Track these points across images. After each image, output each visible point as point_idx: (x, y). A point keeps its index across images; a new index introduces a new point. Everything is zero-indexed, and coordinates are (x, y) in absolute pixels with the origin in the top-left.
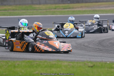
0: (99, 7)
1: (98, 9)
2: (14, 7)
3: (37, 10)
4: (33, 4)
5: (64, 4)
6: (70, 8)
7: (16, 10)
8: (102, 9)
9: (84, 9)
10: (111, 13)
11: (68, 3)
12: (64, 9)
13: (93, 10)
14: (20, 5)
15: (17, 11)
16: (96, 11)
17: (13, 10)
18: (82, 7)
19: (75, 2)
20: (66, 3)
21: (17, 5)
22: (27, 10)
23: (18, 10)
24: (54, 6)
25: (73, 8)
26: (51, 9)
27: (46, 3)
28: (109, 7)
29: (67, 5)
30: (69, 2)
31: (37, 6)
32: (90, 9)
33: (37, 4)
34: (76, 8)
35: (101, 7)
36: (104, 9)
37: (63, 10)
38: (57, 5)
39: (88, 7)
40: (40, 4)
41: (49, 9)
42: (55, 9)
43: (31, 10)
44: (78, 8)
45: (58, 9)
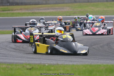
0: (38, 10)
1: (37, 11)
5: (3, 6)
6: (9, 10)
9: (23, 11)
10: (49, 16)
11: (8, 5)
12: (3, 11)
13: (33, 13)
16: (35, 13)
18: (21, 9)
19: (14, 4)
20: (5, 6)
25: (12, 10)
28: (48, 9)
29: (6, 7)
30: (8, 4)
32: (30, 11)
34: (15, 10)
35: (40, 10)
36: (44, 11)
39: (27, 9)
44: (18, 10)
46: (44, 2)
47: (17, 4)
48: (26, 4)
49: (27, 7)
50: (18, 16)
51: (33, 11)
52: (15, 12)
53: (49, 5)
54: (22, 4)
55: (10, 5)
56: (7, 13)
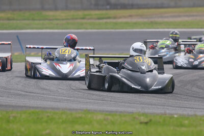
0: (162, 17)
1: (160, 20)
2: (9, 15)
3: (50, 20)
4: (43, 9)
5: (99, 9)
6: (109, 18)
7: (13, 19)
8: (166, 20)
9: (134, 20)
11: (107, 9)
12: (99, 19)
13: (152, 22)
14: (20, 10)
15: (15, 22)
16: (156, 23)
17: (8, 19)
18: (131, 16)
19: (119, 7)
20: (103, 9)
21: (14, 10)
22: (33, 19)
23: (17, 20)
24: (80, 13)
25: (115, 18)
26: (76, 19)
27: (67, 8)
28: (179, 16)
29: (104, 12)
30: (108, 7)
31: (51, 13)
32: (146, 20)
33: (51, 10)
34: (120, 18)
36: (171, 20)
37: (98, 21)
38: (86, 12)
39: (141, 16)
40: (56, 9)
41: (73, 19)
42: (83, 18)
43: (40, 20)
44: (125, 17)
45: (89, 19)
46: (172, 4)
47: (124, 7)
48: (139, 7)
49: (140, 11)
50: (126, 29)
51: (152, 20)
52: (120, 20)
53: (181, 10)
54: (132, 6)
55: (110, 9)
56: (106, 23)
